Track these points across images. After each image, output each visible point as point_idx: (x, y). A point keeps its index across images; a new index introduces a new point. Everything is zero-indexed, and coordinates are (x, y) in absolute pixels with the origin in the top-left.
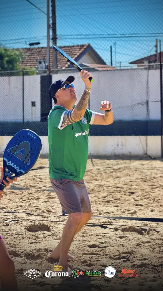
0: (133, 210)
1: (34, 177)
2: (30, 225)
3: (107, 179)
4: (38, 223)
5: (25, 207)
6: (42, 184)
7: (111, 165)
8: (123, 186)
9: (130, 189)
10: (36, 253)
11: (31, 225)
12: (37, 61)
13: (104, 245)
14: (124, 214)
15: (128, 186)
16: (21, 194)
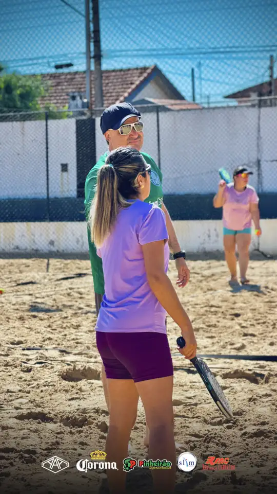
0: (239, 343)
1: (69, 291)
2: (66, 370)
3: (193, 293)
4: (80, 366)
5: (56, 340)
6: (83, 302)
7: (199, 269)
8: (220, 304)
9: (233, 309)
10: (79, 415)
11: (69, 369)
12: (68, 95)
13: (193, 401)
14: (224, 350)
15: (229, 304)
16: (48, 319)
